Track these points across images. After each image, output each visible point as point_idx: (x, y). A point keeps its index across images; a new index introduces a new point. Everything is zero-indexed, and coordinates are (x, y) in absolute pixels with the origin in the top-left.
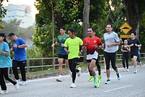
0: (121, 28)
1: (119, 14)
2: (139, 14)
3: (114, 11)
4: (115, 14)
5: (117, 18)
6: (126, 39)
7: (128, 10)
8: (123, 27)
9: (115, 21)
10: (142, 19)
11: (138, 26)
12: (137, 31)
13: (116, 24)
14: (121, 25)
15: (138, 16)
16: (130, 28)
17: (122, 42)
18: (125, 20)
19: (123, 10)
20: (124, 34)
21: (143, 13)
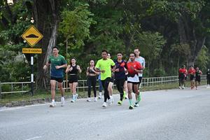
0: (24, 36)
1: (22, 11)
2: (56, 12)
3: (13, 6)
4: (13, 10)
5: (17, 17)
6: (33, 55)
7: (37, 5)
8: (27, 34)
9: (14, 22)
10: (62, 21)
11: (54, 34)
12: (52, 42)
13: (15, 29)
14: (24, 30)
15: (54, 15)
16: (40, 36)
17: (26, 61)
18: (32, 21)
19: (28, 3)
20: (29, 47)
21: (62, 10)
